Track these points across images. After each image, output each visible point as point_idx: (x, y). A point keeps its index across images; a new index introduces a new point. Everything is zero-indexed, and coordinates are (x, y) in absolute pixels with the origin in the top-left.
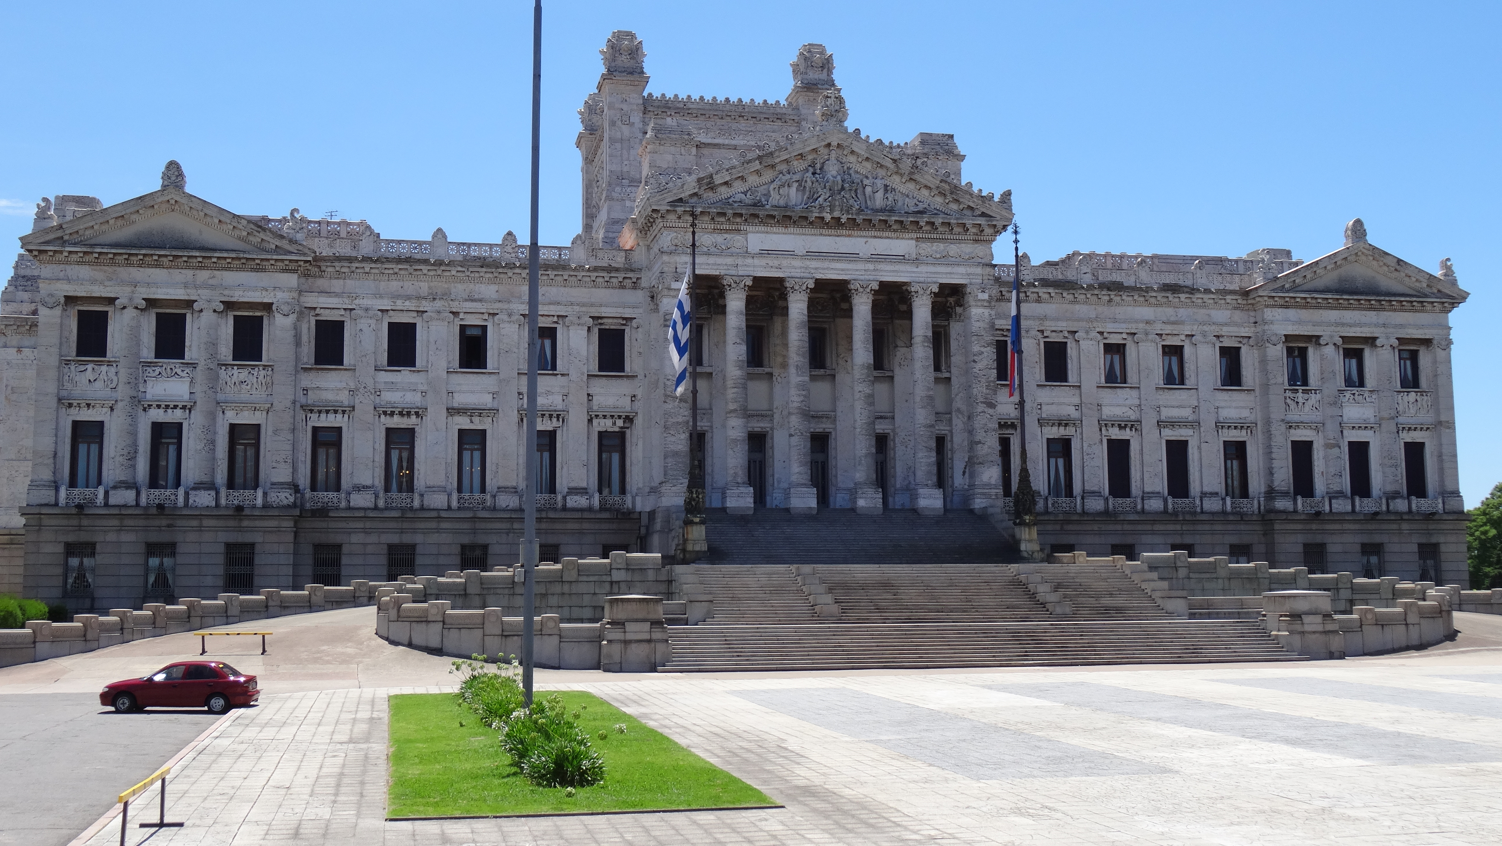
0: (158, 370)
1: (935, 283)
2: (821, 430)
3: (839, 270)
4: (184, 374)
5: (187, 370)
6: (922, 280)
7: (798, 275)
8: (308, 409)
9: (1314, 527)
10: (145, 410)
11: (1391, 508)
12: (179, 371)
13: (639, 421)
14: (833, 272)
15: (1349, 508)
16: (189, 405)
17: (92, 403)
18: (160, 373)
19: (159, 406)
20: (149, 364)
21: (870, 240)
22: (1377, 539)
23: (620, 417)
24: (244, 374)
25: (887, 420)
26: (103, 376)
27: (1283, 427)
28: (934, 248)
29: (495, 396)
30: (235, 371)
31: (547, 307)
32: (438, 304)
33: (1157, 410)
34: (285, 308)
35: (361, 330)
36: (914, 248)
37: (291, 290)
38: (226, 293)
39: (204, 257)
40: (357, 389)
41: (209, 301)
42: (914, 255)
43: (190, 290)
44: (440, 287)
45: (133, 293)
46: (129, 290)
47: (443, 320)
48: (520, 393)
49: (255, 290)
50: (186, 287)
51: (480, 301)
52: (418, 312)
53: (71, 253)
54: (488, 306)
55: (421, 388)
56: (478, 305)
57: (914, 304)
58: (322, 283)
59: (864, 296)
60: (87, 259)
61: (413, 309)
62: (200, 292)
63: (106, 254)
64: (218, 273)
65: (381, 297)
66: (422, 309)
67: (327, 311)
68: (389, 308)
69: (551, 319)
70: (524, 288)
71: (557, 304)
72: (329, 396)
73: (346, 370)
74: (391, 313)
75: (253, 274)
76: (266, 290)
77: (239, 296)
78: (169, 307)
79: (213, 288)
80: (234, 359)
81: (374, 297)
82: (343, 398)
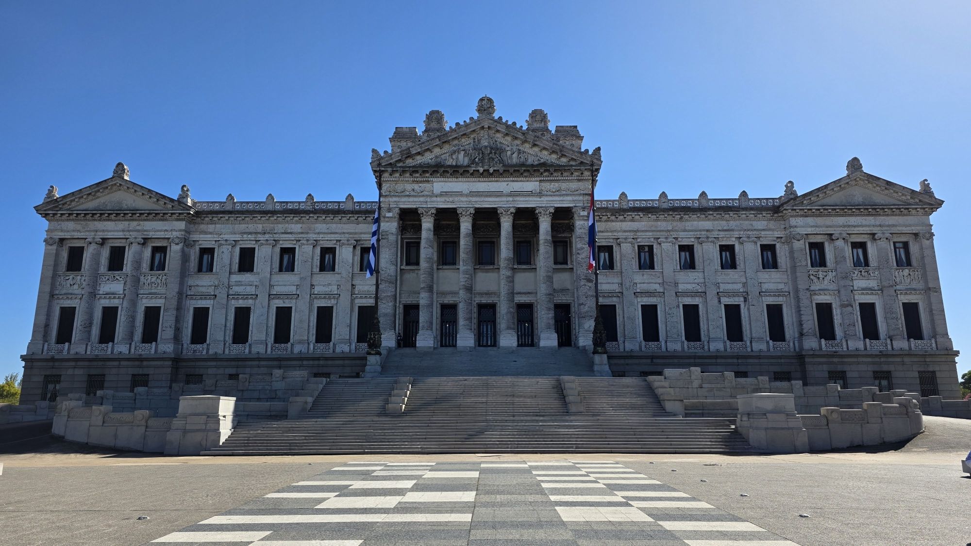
0: (107, 277)
1: (552, 207)
3: (492, 202)
4: (121, 279)
5: (123, 277)
6: (544, 205)
7: (465, 206)
8: (191, 298)
10: (98, 300)
11: (895, 347)
12: (118, 277)
14: (487, 203)
16: (122, 296)
17: (71, 296)
18: (108, 279)
19: (106, 298)
20: (105, 275)
21: (510, 183)
23: (370, 297)
24: (154, 279)
26: (78, 282)
28: (552, 186)
29: (298, 287)
31: (329, 236)
32: (267, 236)
33: (717, 285)
34: (177, 241)
35: (223, 252)
36: (538, 186)
37: (180, 230)
38: (145, 233)
39: (132, 214)
40: (219, 285)
41: (136, 238)
42: (538, 191)
43: (125, 233)
44: (268, 226)
45: (95, 235)
46: (93, 234)
47: (270, 244)
48: (312, 285)
49: (161, 231)
50: (123, 231)
51: (291, 233)
52: (256, 241)
53: (62, 214)
54: (296, 236)
55: (255, 283)
56: (290, 236)
57: (540, 220)
58: (203, 227)
59: (507, 217)
60: (71, 217)
61: (253, 239)
62: (131, 233)
63: (80, 214)
64: (141, 222)
65: (235, 233)
66: (257, 239)
67: (205, 243)
68: (239, 239)
69: (332, 242)
70: (317, 225)
71: (336, 233)
72: (203, 290)
73: (213, 274)
74: (241, 242)
75: (161, 222)
76: (167, 231)
77: (152, 235)
78: (117, 243)
79: (138, 231)
80: (150, 271)
81: (231, 233)
82: (211, 291)
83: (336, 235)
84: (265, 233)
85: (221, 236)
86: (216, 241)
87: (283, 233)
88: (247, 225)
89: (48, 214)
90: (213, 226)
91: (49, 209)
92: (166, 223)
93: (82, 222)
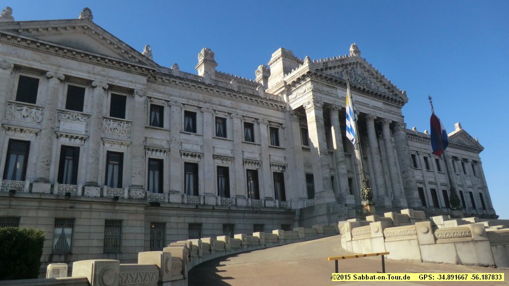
0: (67, 116)
1: (390, 120)
4: (83, 120)
5: (86, 118)
6: (387, 118)
10: (59, 137)
12: (80, 117)
16: (84, 137)
17: (24, 129)
18: (69, 118)
19: (66, 136)
23: (281, 166)
24: (115, 125)
26: (33, 115)
28: (387, 107)
29: (232, 151)
30: (111, 122)
31: (251, 114)
32: (207, 105)
35: (173, 111)
37: (144, 84)
38: (110, 79)
39: (102, 58)
40: (172, 140)
41: (101, 82)
43: (90, 75)
44: (209, 97)
45: (58, 70)
46: (55, 68)
48: (243, 152)
49: (125, 81)
50: (89, 73)
51: (225, 106)
52: (198, 107)
53: (23, 40)
54: (228, 109)
56: (224, 108)
58: (157, 86)
61: (196, 105)
62: (97, 77)
65: (183, 97)
66: (200, 106)
67: (157, 100)
68: (186, 103)
69: (252, 119)
70: (242, 104)
71: (255, 113)
72: (158, 143)
73: (165, 130)
74: (186, 106)
75: (125, 73)
76: (132, 82)
77: (117, 83)
78: (76, 83)
79: (104, 76)
80: (110, 116)
81: (180, 97)
82: (164, 144)
83: (256, 115)
84: (206, 102)
85: (171, 97)
86: (166, 100)
87: (220, 105)
88: (191, 93)
90: (164, 87)
91: (9, 30)
92: (130, 74)
93: (43, 54)
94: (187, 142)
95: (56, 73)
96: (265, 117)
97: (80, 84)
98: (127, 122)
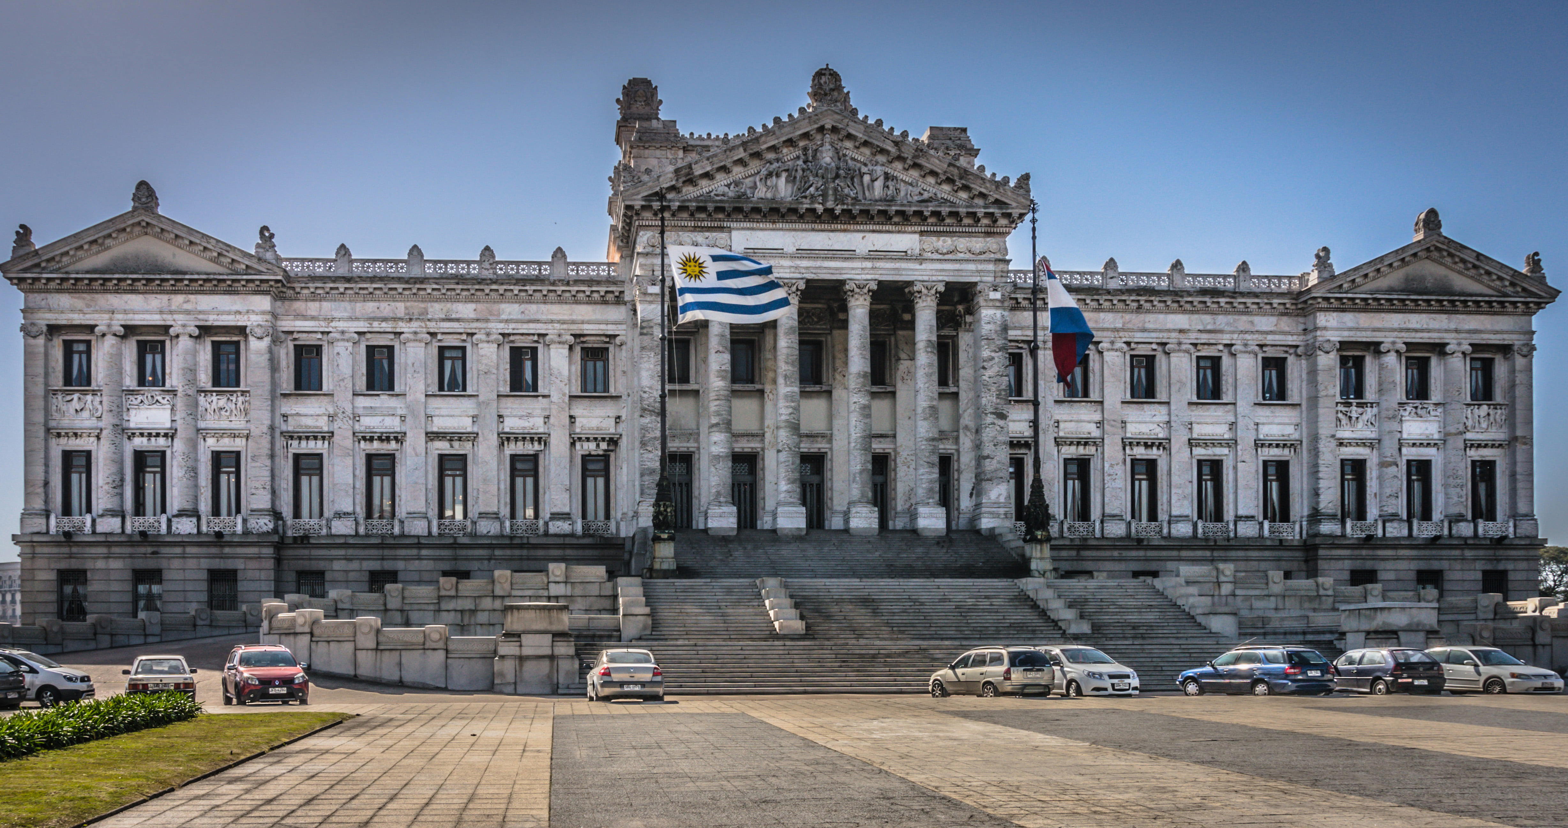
0: (140, 398)
1: (942, 281)
2: (816, 450)
3: (835, 269)
4: (165, 402)
5: (168, 397)
6: (926, 278)
7: (787, 276)
8: (290, 436)
9: (1364, 552)
10: (129, 438)
11: (1454, 532)
12: (159, 398)
13: (624, 443)
14: (827, 271)
15: (1405, 532)
16: (170, 432)
17: (79, 432)
18: (142, 401)
19: (142, 435)
20: (131, 392)
21: (868, 235)
22: (1435, 565)
23: (603, 439)
24: (223, 402)
25: (888, 439)
26: (89, 405)
27: (1334, 443)
28: (941, 243)
29: (475, 420)
30: (214, 398)
32: (414, 325)
33: (1190, 426)
34: (259, 332)
35: (338, 354)
36: (917, 243)
37: (263, 313)
38: (201, 317)
39: (176, 280)
40: (336, 415)
41: (184, 326)
42: (917, 252)
43: (165, 316)
44: (417, 307)
45: (111, 319)
46: (106, 316)
47: (420, 341)
48: (500, 416)
49: (229, 313)
50: (161, 312)
51: (458, 320)
52: (395, 333)
53: (49, 280)
54: (466, 325)
55: (400, 412)
56: (456, 325)
57: (917, 306)
58: (299, 306)
59: (862, 299)
60: (65, 285)
61: (390, 330)
62: (176, 316)
63: (82, 279)
64: (192, 297)
65: (357, 319)
66: (398, 330)
67: (305, 335)
68: (365, 330)
69: (531, 337)
70: (503, 306)
71: (537, 321)
72: (309, 422)
73: (325, 395)
74: (368, 336)
75: (227, 297)
76: (240, 313)
77: (213, 320)
78: (148, 334)
79: (188, 312)
80: (214, 386)
81: (351, 319)
82: (323, 424)
83: (538, 325)
84: (411, 320)
85: (333, 324)
86: (322, 333)
87: (443, 320)
88: (376, 304)
89: (25, 279)
90: (317, 304)
91: (25, 270)
92: (236, 297)
93: (85, 295)
94: (372, 411)
95: (109, 326)
96: (565, 326)
97: (155, 334)
98: (243, 393)
